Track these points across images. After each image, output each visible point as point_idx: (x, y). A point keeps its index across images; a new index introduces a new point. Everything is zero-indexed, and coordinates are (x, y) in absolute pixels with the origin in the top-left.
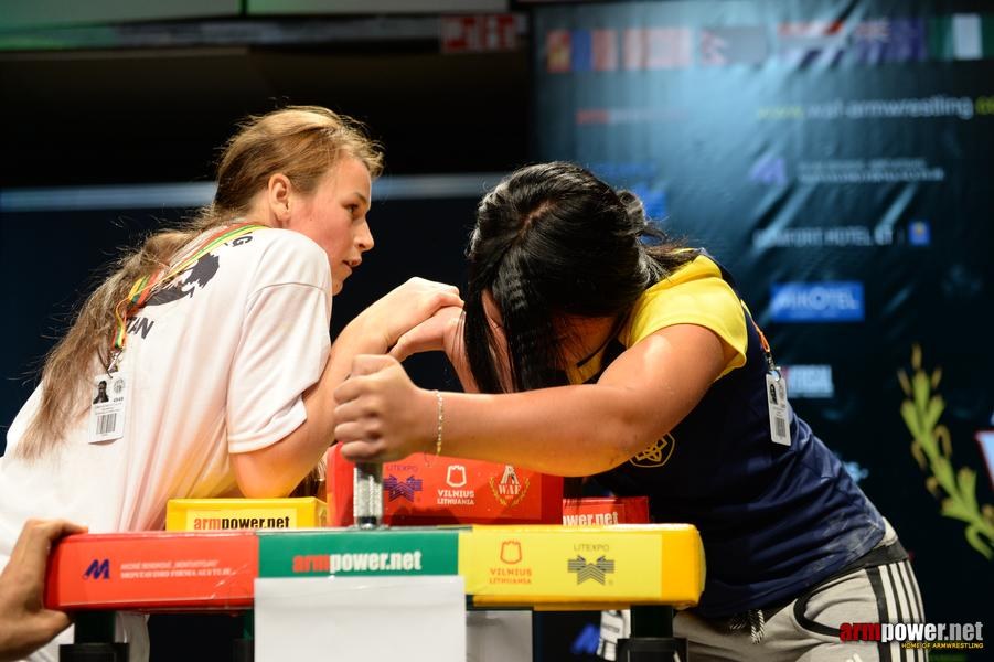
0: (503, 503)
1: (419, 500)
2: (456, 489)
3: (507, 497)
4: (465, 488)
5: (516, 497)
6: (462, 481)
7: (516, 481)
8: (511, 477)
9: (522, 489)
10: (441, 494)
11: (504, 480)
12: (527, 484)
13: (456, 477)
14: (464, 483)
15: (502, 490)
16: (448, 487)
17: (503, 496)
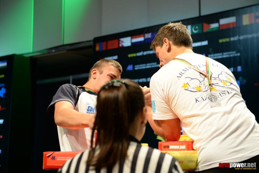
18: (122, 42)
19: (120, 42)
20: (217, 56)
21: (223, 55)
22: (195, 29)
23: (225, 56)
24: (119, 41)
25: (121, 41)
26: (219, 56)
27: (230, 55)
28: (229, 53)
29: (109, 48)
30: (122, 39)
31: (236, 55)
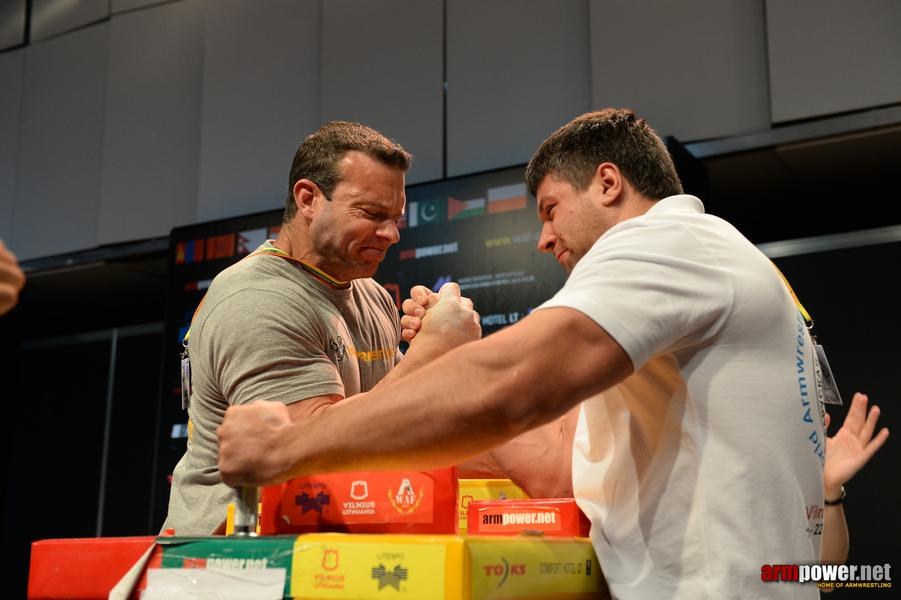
0: (400, 510)
1: (327, 512)
2: (359, 501)
3: (404, 506)
4: (366, 500)
5: (411, 506)
6: (363, 493)
7: (411, 492)
8: (407, 489)
9: (417, 498)
10: (346, 505)
11: (401, 491)
12: (421, 494)
13: (359, 490)
14: (366, 495)
15: (399, 499)
16: (353, 500)
17: (399, 505)
18: (246, 241)
19: (240, 241)
20: (478, 282)
21: (494, 279)
22: (429, 213)
23: (498, 283)
24: (237, 238)
25: (241, 237)
26: (484, 281)
27: (510, 278)
28: (509, 275)
29: (210, 256)
30: (245, 235)
31: (525, 279)
